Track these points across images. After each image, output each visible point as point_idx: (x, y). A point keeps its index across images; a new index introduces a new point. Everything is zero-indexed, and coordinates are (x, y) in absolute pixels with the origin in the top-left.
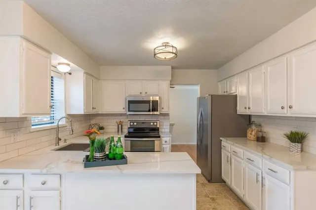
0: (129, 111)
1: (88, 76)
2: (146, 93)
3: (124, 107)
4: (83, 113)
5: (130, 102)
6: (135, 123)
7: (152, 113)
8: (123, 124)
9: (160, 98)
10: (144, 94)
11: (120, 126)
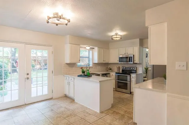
0: (120, 62)
1: (100, 49)
2: (127, 53)
3: (118, 60)
4: (97, 63)
5: (120, 58)
6: (124, 68)
7: (129, 63)
8: (120, 68)
9: (134, 55)
10: (126, 54)
11: (118, 69)
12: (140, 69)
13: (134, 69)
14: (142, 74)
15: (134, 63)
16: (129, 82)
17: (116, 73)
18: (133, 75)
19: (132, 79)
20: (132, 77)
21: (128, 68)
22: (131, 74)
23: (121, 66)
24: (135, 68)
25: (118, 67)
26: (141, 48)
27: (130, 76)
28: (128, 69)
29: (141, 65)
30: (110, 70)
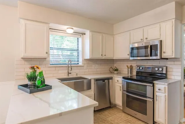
2: (146, 39)
3: (129, 53)
4: (89, 58)
5: (133, 49)
6: (141, 68)
7: (151, 58)
8: (134, 68)
9: (161, 41)
10: (145, 41)
11: (129, 69)
12: (174, 70)
13: (162, 70)
14: (180, 81)
15: (162, 58)
16: (151, 100)
17: (124, 78)
18: (160, 86)
19: (157, 94)
20: (156, 89)
21: (148, 68)
22: (155, 82)
23: (134, 64)
24: (165, 68)
25: (129, 65)
26: (179, 25)
27: (153, 86)
28: (150, 71)
29: (179, 63)
30: (115, 72)
